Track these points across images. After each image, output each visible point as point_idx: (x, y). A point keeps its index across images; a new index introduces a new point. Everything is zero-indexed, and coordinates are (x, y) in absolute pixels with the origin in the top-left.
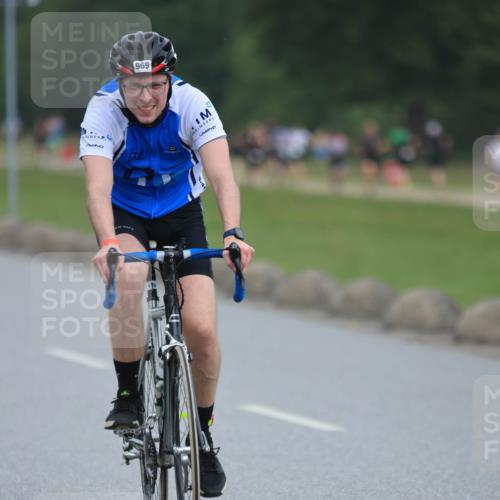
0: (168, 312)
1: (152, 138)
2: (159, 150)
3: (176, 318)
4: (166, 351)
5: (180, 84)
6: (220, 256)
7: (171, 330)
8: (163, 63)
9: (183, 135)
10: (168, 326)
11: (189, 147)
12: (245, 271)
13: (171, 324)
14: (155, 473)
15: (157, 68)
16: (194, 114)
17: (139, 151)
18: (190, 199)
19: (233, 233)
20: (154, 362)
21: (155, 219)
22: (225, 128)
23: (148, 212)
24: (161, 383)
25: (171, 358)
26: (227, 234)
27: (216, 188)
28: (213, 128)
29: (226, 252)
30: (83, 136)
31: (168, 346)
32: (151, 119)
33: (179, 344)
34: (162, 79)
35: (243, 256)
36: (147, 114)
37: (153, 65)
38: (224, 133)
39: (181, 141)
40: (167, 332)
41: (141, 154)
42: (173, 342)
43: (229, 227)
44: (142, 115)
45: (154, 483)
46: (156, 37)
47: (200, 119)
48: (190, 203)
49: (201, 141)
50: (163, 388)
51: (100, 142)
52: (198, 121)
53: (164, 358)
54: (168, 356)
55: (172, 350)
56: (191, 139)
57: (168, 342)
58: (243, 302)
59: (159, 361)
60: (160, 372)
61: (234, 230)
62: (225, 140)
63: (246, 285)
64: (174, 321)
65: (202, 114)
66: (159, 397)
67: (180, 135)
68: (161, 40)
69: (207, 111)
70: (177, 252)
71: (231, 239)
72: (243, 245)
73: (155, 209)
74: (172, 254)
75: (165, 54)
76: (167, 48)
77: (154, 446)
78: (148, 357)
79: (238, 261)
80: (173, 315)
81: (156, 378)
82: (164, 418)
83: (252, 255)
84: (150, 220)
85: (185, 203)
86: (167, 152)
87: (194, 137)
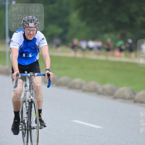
0: (30, 90)
1: (29, 44)
3: (32, 91)
4: (30, 100)
6: (45, 76)
7: (31, 94)
8: (37, 25)
9: (37, 44)
13: (31, 93)
14: (26, 132)
15: (35, 26)
17: (25, 47)
18: (36, 60)
20: (26, 103)
21: (27, 65)
22: (48, 43)
23: (25, 64)
24: (27, 108)
25: (31, 102)
27: (44, 58)
28: (45, 43)
30: (11, 42)
31: (30, 99)
32: (32, 39)
33: (33, 98)
34: (35, 29)
35: (51, 76)
36: (31, 38)
38: (47, 44)
40: (30, 95)
42: (32, 97)
43: (47, 68)
45: (25, 135)
48: (36, 61)
49: (41, 46)
50: (28, 109)
52: (41, 41)
53: (29, 102)
54: (30, 101)
57: (30, 97)
59: (27, 103)
60: (28, 105)
62: (47, 46)
64: (32, 92)
65: (42, 39)
66: (27, 112)
67: (36, 44)
70: (33, 74)
74: (32, 75)
75: (37, 22)
76: (37, 21)
77: (25, 125)
78: (24, 102)
79: (49, 77)
80: (31, 90)
81: (27, 107)
82: (28, 117)
83: (53, 75)
84: (26, 66)
85: (34, 61)
86: (32, 48)
87: (40, 44)
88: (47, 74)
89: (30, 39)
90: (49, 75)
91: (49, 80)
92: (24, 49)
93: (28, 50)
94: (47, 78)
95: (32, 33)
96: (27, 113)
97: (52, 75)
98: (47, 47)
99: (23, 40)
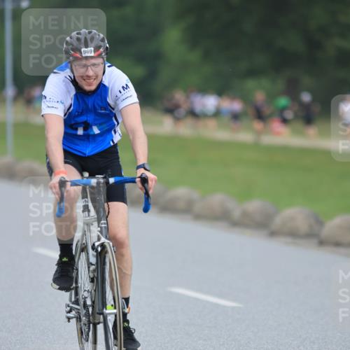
0: (99, 220)
1: (90, 102)
2: (95, 110)
3: (104, 223)
4: (98, 246)
5: (109, 66)
6: (134, 182)
7: (101, 232)
8: (101, 50)
9: (110, 100)
10: (99, 229)
11: (113, 109)
12: (150, 192)
13: (101, 228)
15: (97, 53)
16: (118, 87)
17: (80, 111)
18: (112, 144)
19: (143, 166)
20: (88, 254)
24: (92, 268)
25: (101, 250)
26: (139, 167)
28: (131, 96)
29: (138, 180)
30: (44, 100)
31: (99, 243)
33: (107, 241)
34: (100, 61)
35: (150, 182)
36: (90, 85)
37: (95, 52)
38: (137, 100)
39: (109, 105)
40: (99, 233)
41: (81, 113)
42: (103, 240)
43: (140, 163)
44: (87, 85)
46: (95, 33)
47: (122, 90)
48: (112, 146)
49: (122, 105)
50: (96, 271)
51: (56, 105)
53: (97, 251)
54: (99, 249)
55: (103, 245)
56: (116, 103)
57: (99, 240)
58: (149, 212)
59: (91, 252)
60: (93, 260)
61: (143, 164)
63: (151, 201)
64: (103, 226)
66: (92, 276)
67: (108, 100)
68: (99, 35)
69: (127, 85)
70: (105, 180)
71: (142, 171)
72: (149, 175)
73: (89, 150)
74: (102, 181)
75: (102, 44)
76: (103, 40)
77: (88, 310)
78: (82, 250)
79: (146, 185)
80: (102, 222)
81: (89, 264)
82: (95, 291)
83: (156, 181)
84: (85, 157)
85: (109, 146)
86: (100, 111)
87: (117, 102)
88: (139, 177)
89: (87, 88)
90: (144, 180)
91: (147, 193)
92: (78, 116)
93: (90, 118)
94: (141, 189)
95: (91, 73)
96: (92, 280)
97: (152, 181)
98: (138, 106)
99: (73, 92)
